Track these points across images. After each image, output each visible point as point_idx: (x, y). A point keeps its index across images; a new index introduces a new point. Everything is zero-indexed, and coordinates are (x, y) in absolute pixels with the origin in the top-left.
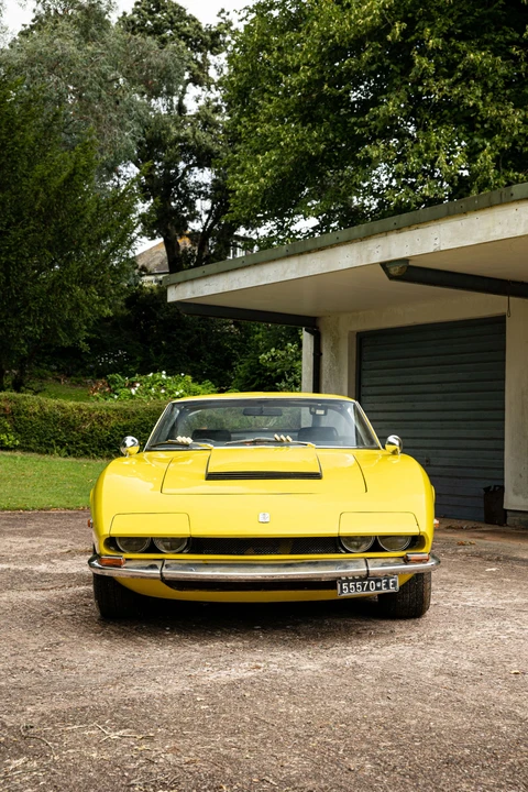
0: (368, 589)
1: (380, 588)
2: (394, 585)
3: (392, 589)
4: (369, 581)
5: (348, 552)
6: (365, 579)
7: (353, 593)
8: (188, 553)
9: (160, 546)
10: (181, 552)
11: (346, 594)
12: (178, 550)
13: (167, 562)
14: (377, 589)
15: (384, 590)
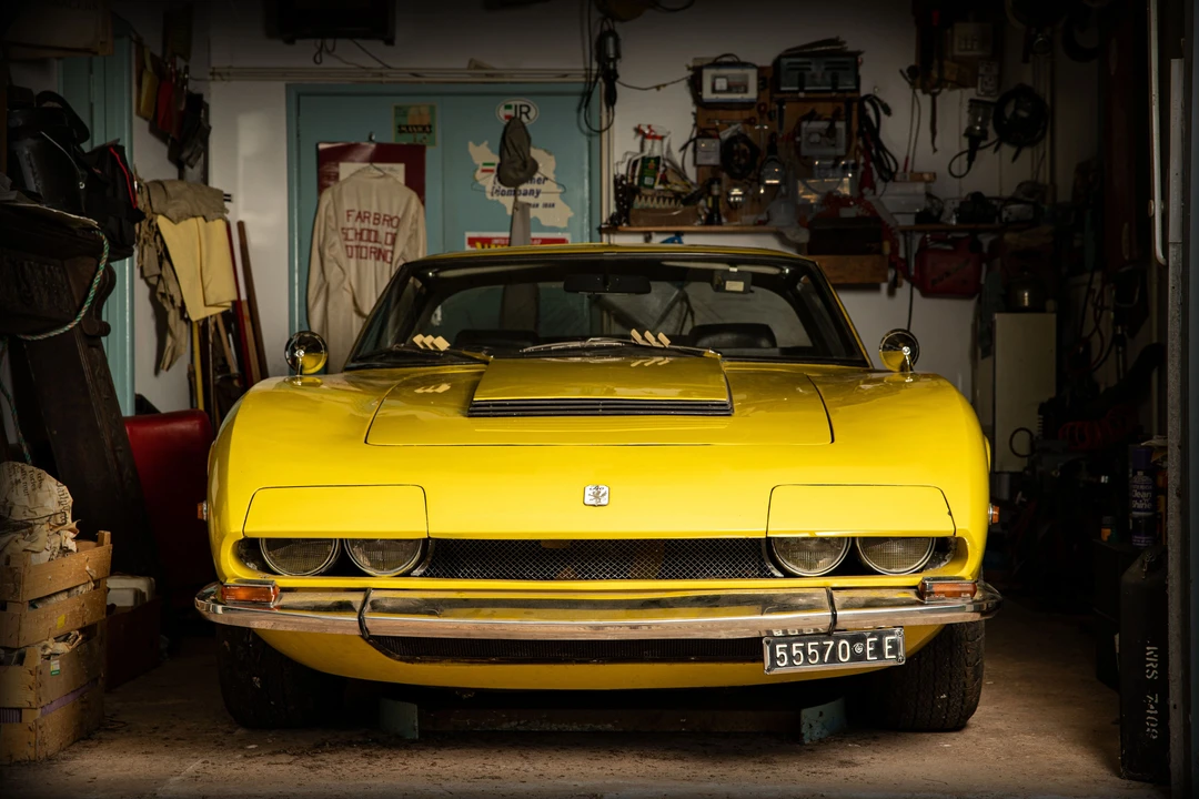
0: (834, 658)
1: (862, 657)
2: (894, 651)
3: (890, 659)
4: (837, 640)
5: (788, 575)
6: (828, 634)
7: (800, 667)
8: (423, 575)
9: (362, 561)
10: (407, 574)
11: (783, 667)
12: (402, 569)
13: (374, 595)
14: (856, 657)
15: (872, 663)
